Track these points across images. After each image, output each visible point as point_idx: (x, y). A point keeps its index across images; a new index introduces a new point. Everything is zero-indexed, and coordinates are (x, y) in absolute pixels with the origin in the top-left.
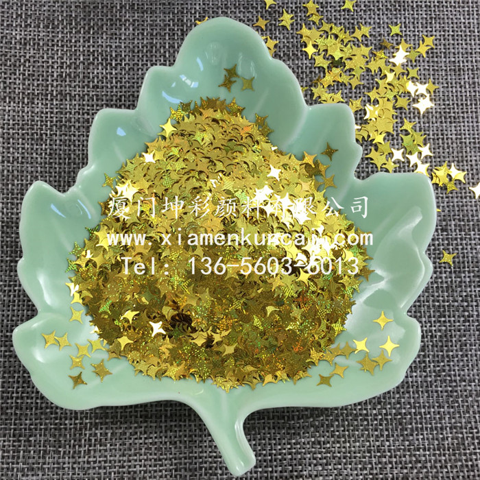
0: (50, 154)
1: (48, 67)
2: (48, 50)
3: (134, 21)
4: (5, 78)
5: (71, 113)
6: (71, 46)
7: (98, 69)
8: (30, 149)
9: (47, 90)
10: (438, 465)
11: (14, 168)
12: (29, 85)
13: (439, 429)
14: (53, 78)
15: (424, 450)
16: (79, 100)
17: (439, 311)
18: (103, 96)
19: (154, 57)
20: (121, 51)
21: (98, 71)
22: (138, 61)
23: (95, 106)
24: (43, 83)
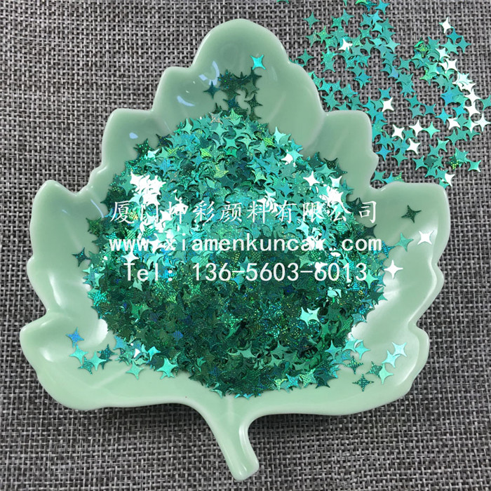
0: (78, 144)
1: (73, 56)
2: (73, 38)
3: (159, 8)
4: (30, 67)
5: (97, 103)
6: (96, 35)
7: (124, 58)
8: (57, 139)
9: (73, 79)
10: (465, 449)
11: (41, 158)
12: (55, 74)
13: (465, 413)
14: (79, 67)
15: (451, 434)
16: (106, 90)
17: (466, 297)
18: (129, 85)
19: (181, 45)
20: (147, 40)
21: (125, 60)
22: (165, 49)
23: (122, 95)
24: (70, 72)
